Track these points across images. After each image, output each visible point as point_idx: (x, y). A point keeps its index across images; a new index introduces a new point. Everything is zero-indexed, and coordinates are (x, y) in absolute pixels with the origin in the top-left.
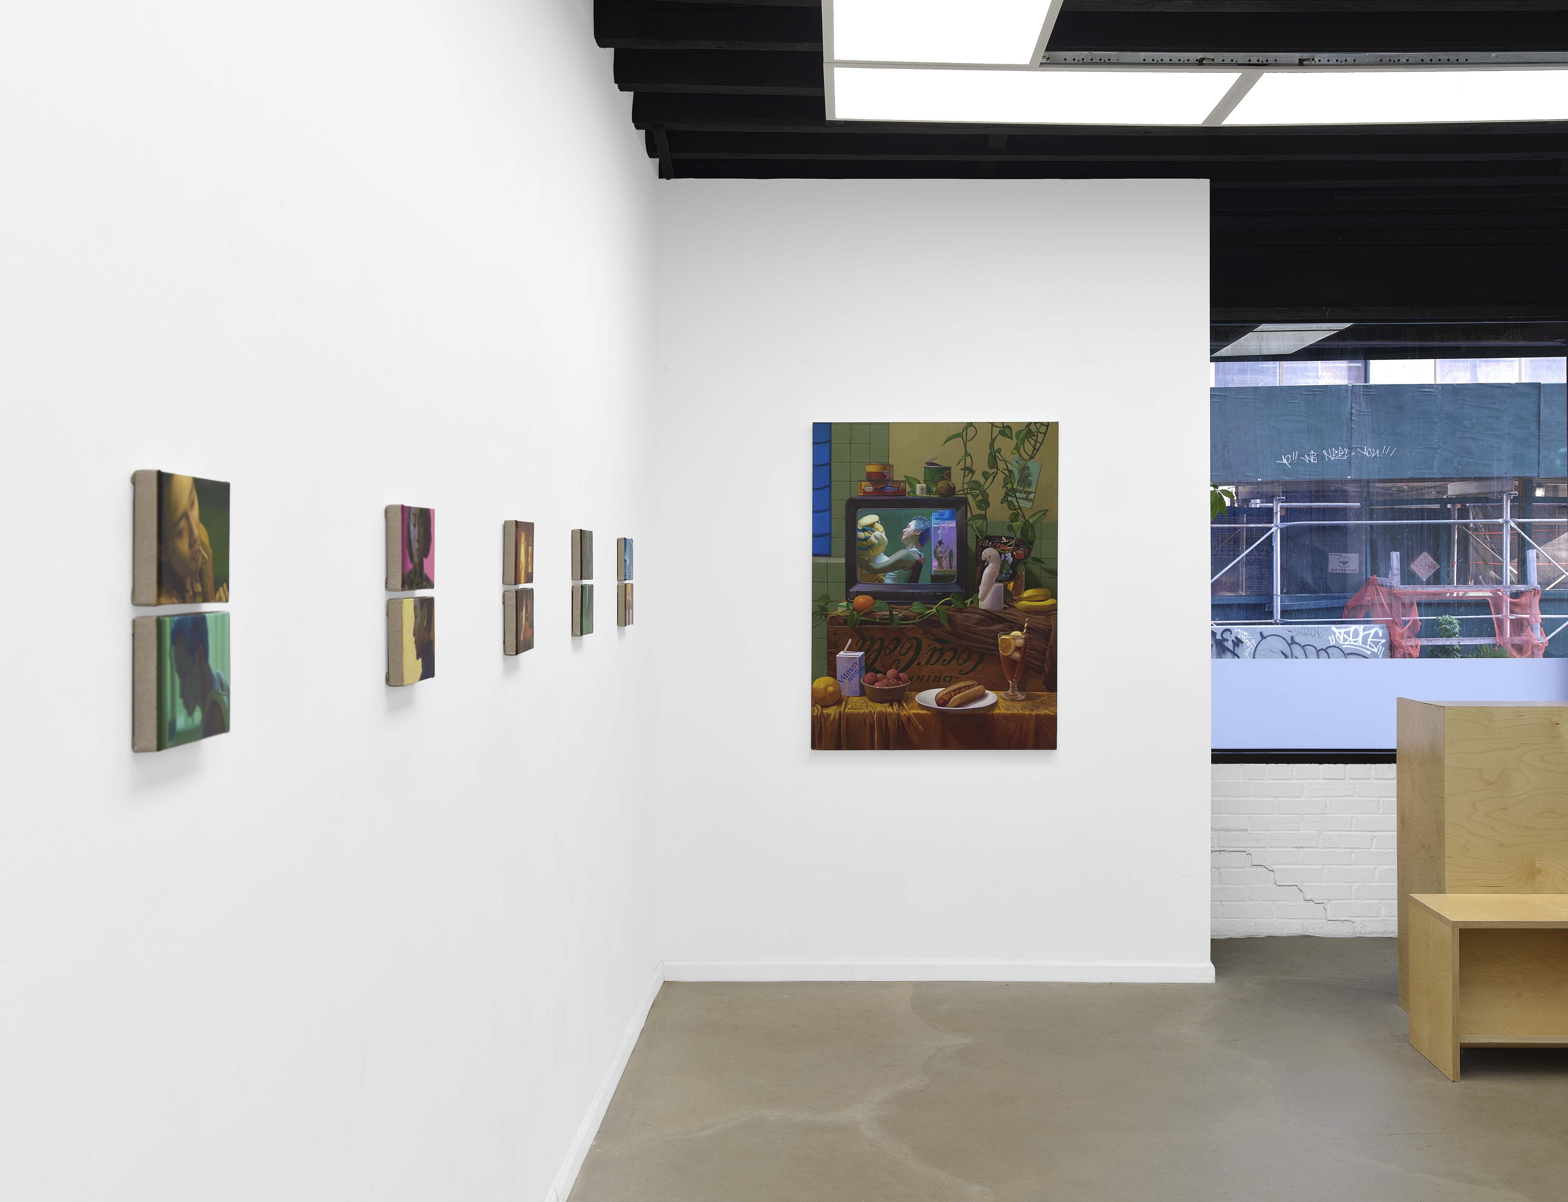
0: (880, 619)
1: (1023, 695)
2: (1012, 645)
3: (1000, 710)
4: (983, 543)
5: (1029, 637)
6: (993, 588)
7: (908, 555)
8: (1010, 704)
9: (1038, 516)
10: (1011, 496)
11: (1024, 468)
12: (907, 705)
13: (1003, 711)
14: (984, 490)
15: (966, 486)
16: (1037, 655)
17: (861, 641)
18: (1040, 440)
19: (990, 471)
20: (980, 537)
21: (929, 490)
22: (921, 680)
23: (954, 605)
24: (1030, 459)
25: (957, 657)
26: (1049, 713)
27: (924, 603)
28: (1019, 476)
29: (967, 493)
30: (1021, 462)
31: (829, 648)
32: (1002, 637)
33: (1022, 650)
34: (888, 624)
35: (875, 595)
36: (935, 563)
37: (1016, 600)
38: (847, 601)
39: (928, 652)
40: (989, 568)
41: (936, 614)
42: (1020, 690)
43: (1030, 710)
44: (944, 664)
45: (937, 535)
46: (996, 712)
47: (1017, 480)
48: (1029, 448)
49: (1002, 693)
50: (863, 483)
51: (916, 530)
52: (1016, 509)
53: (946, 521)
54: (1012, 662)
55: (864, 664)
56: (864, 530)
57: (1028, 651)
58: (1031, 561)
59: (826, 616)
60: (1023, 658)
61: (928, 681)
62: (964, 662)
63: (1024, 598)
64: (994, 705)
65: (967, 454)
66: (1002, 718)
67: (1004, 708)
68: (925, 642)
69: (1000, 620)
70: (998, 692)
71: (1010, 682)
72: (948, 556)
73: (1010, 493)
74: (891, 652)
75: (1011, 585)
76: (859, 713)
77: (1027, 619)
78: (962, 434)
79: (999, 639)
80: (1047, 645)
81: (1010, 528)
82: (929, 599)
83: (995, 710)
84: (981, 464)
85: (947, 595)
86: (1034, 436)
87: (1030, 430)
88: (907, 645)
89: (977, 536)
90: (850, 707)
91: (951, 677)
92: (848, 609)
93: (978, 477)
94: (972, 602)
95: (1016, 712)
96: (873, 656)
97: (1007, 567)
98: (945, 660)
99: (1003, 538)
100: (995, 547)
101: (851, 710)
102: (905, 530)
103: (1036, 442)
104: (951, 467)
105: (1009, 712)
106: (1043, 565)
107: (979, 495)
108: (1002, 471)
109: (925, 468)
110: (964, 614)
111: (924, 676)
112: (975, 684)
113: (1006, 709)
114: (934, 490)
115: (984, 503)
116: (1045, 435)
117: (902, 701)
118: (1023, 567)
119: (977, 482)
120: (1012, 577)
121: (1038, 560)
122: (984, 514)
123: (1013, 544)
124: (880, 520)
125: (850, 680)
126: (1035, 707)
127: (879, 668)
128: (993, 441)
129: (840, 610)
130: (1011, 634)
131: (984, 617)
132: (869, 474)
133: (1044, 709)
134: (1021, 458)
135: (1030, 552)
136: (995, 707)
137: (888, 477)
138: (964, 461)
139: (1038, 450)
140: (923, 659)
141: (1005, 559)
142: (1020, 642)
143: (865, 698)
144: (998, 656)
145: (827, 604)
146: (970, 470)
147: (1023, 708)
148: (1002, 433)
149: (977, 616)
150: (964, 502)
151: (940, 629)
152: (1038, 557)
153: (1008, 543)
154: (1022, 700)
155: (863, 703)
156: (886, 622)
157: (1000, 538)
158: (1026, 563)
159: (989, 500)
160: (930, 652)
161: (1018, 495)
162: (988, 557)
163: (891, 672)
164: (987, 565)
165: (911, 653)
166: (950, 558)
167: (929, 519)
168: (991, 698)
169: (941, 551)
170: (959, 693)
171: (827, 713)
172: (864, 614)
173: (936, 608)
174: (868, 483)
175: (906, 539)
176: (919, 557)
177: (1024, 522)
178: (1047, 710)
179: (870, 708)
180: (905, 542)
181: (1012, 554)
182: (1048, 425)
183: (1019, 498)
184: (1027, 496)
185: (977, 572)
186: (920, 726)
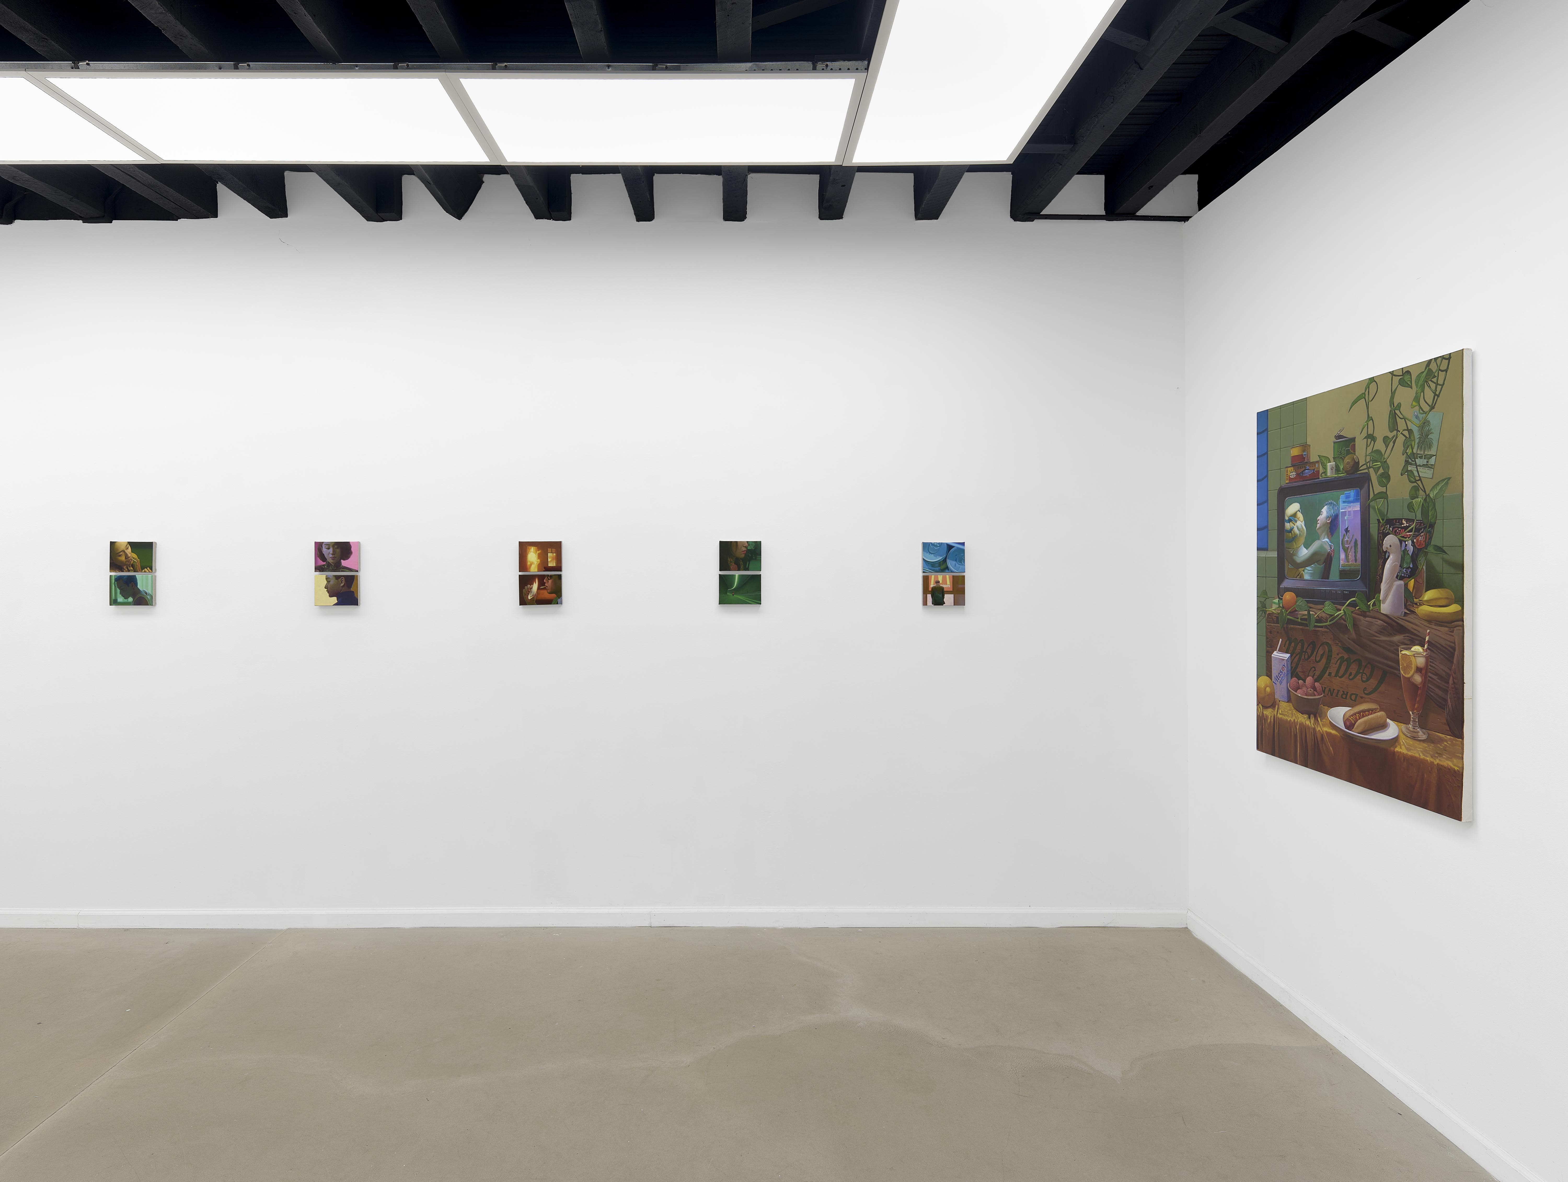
0: (1301, 619)
1: (1424, 734)
2: (1413, 664)
3: (1401, 748)
4: (1384, 529)
5: (1430, 656)
6: (1394, 587)
7: (1321, 547)
8: (1411, 743)
9: (1439, 488)
10: (1411, 464)
11: (1424, 423)
12: (1321, 721)
13: (1404, 751)
14: (1385, 460)
15: (1368, 459)
16: (1439, 681)
17: (1288, 642)
18: (1441, 382)
19: (1390, 435)
20: (1381, 521)
21: (1337, 469)
22: (1332, 695)
23: (1358, 607)
24: (1430, 410)
25: (1361, 671)
26: (1453, 766)
27: (1334, 603)
28: (1419, 436)
29: (1370, 467)
30: (1421, 416)
31: (1267, 647)
32: (1403, 652)
33: (1423, 672)
34: (1306, 625)
35: (1299, 592)
36: (1343, 556)
37: (1416, 604)
38: (1279, 598)
39: (1337, 661)
40: (1390, 561)
41: (1344, 617)
42: (1422, 727)
43: (1432, 757)
44: (1350, 678)
45: (1344, 521)
46: (1397, 749)
47: (1417, 441)
48: (1429, 395)
49: (1403, 726)
50: (1289, 469)
51: (1327, 517)
52: (1416, 481)
53: (1352, 504)
54: (1414, 687)
55: (1290, 668)
56: (1290, 521)
57: (1430, 674)
58: (1433, 551)
59: (1265, 612)
60: (1424, 682)
61: (1337, 696)
62: (1368, 680)
63: (1425, 601)
64: (1395, 741)
65: (1370, 418)
66: (1403, 758)
67: (1405, 746)
68: (1335, 649)
69: (1402, 630)
70: (1400, 724)
71: (1411, 712)
72: (1353, 547)
73: (1410, 460)
74: (1309, 657)
75: (1412, 583)
76: (1287, 720)
77: (1428, 631)
78: (1365, 393)
79: (1400, 655)
80: (1450, 670)
81: (1410, 507)
82: (1339, 599)
83: (1396, 747)
84: (1382, 429)
85: (1352, 594)
86: (1434, 377)
87: (1430, 370)
88: (1321, 652)
89: (1378, 520)
90: (1280, 712)
91: (1357, 695)
92: (1279, 607)
93: (1380, 445)
94: (1374, 604)
95: (1417, 755)
96: (1296, 660)
97: (1408, 559)
98: (1351, 674)
99: (1404, 522)
100: (1396, 534)
101: (1281, 716)
102: (1319, 518)
103: (1437, 384)
104: (1355, 438)
105: (1410, 753)
106: (1445, 556)
107: (1380, 467)
108: (1402, 433)
109: (1335, 443)
110: (1367, 619)
111: (1334, 689)
112: (1377, 708)
113: (1408, 749)
114: (1342, 467)
115: (1385, 478)
116: (1446, 372)
117: (1317, 715)
118: (1424, 558)
119: (1378, 452)
120: (1413, 573)
121: (1440, 549)
122: (1385, 491)
123: (1413, 528)
124: (1300, 509)
125: (1281, 683)
126: (1437, 753)
127: (1300, 674)
128: (1393, 394)
129: (1274, 606)
130: (1412, 649)
131: (1385, 624)
132: (1294, 458)
133: (1448, 759)
134: (1421, 411)
135: (1431, 538)
136: (1397, 744)
137: (1306, 459)
138: (1366, 426)
139: (1438, 396)
140: (1333, 670)
141: (1405, 549)
142: (1421, 661)
143: (1291, 704)
144: (1399, 677)
145: (1265, 600)
146: (1371, 437)
147: (1425, 752)
148: (1402, 383)
149: (1380, 622)
150: (1367, 478)
151: (1347, 636)
152: (1440, 545)
153: (1409, 526)
154: (1423, 741)
155: (1289, 710)
156: (1305, 622)
157: (1400, 521)
158: (1426, 554)
159: (1389, 473)
160: (1339, 661)
161: (1419, 461)
162: (1388, 547)
163: (1309, 680)
164: (1389, 557)
165: (1324, 661)
166: (1355, 549)
167: (1338, 504)
168: (1392, 731)
169: (1347, 541)
170: (1363, 716)
171: (1266, 714)
172: (1290, 612)
173: (1344, 610)
174: (1292, 468)
175: (1319, 528)
176: (1330, 548)
177: (1424, 497)
178: (1450, 761)
179: (1294, 718)
180: (1319, 532)
181: (1413, 542)
182: (1448, 358)
183: (1420, 466)
184: (1427, 462)
185: (1379, 567)
186: (1331, 749)
